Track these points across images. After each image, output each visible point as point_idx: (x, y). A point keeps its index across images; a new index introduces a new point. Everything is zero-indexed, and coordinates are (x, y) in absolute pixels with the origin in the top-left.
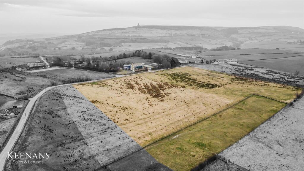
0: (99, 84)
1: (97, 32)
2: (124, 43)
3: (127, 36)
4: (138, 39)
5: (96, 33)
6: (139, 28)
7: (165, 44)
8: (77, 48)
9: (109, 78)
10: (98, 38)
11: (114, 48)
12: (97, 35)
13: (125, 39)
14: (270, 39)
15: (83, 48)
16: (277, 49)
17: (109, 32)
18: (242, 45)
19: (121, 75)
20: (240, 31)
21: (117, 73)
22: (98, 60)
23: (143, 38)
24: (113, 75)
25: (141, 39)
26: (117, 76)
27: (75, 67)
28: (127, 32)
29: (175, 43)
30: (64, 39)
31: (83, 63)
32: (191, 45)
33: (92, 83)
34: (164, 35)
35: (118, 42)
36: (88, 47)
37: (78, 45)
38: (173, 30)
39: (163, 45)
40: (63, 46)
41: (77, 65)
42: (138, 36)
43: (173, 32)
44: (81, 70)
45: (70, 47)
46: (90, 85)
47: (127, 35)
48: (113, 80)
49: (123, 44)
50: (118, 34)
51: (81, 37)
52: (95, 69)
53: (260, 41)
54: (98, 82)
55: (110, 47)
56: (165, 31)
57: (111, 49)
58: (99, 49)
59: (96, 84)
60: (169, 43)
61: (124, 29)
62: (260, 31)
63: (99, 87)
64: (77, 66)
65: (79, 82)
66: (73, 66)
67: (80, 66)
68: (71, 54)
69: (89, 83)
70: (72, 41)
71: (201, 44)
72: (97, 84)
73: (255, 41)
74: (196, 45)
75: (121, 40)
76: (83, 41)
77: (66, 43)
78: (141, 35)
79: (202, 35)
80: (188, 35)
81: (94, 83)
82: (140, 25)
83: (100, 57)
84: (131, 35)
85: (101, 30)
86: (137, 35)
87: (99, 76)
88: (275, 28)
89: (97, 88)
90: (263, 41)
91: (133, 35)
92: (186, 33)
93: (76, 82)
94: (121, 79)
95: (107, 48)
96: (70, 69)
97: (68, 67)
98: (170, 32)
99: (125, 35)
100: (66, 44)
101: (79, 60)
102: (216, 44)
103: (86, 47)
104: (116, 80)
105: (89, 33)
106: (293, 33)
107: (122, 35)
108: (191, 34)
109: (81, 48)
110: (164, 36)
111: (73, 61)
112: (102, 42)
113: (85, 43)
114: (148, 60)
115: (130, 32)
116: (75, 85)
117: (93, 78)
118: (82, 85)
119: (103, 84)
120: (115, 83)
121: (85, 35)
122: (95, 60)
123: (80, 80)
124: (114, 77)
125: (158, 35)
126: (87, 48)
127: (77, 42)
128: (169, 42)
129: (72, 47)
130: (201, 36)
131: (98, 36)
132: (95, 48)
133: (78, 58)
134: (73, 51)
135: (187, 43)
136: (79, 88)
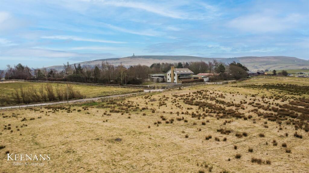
0: (109, 105)
6: (134, 58)
19: (154, 88)
20: (241, 61)
21: (144, 86)
28: (121, 62)
33: (85, 104)
61: (118, 59)
63: (112, 114)
69: (76, 105)
72: (103, 107)
81: (92, 104)
82: (135, 55)
85: (93, 61)
86: (133, 65)
89: (106, 117)
94: (163, 94)
97: (36, 79)
104: (152, 97)
115: (124, 62)
116: (28, 108)
119: (119, 105)
120: (155, 103)
124: (140, 92)
136: (34, 119)
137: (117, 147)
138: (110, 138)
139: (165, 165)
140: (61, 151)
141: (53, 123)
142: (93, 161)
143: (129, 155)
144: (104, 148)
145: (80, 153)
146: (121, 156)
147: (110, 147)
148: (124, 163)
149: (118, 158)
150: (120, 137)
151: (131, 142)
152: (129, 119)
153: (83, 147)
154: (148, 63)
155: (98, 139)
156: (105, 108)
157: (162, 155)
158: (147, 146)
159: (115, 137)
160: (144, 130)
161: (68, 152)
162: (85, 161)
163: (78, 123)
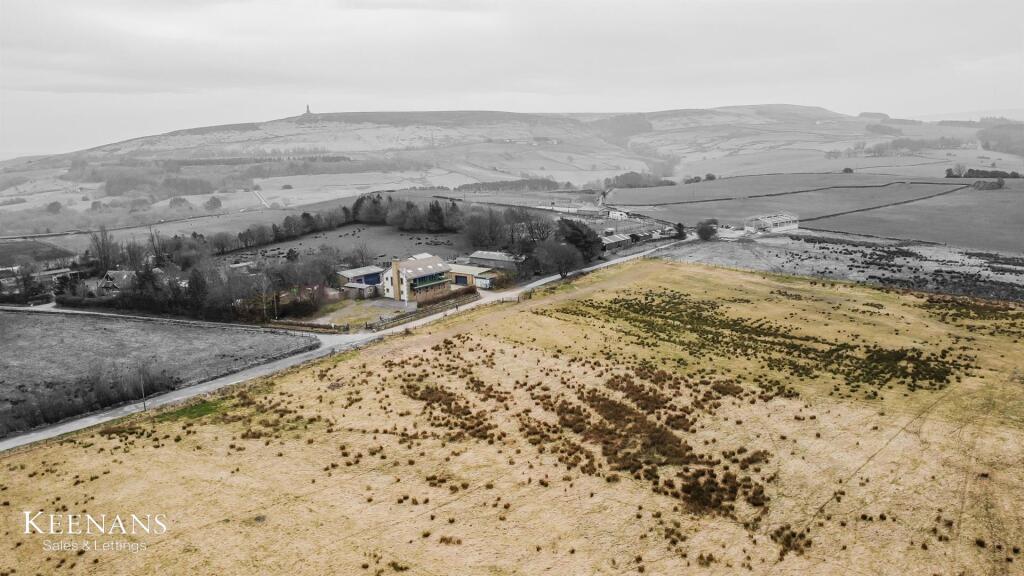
0: (239, 412)
1: (151, 140)
2: (263, 177)
3: (269, 151)
4: (313, 160)
5: (146, 147)
6: (310, 121)
7: (417, 175)
8: (71, 202)
9: (283, 356)
10: (156, 162)
11: (225, 198)
12: (149, 153)
13: (265, 161)
14: (760, 146)
15: (95, 205)
16: (848, 171)
17: (197, 139)
18: (678, 168)
19: (346, 329)
20: (656, 124)
21: (321, 321)
22: (185, 254)
23: (331, 155)
24: (300, 337)
25: (326, 159)
26: (328, 341)
27: (62, 303)
28: (267, 138)
29: (451, 172)
30: (15, 171)
31: (110, 273)
32: (509, 173)
33: (184, 413)
34: (406, 144)
35: (237, 173)
36: (118, 198)
37: (74, 192)
38: (437, 124)
39: (412, 180)
40: (8, 199)
41: (73, 288)
42: (311, 152)
43: (439, 133)
44: (99, 317)
45: (38, 201)
46: (177, 428)
47: (268, 148)
48: (317, 370)
49: (257, 181)
50: (233, 147)
51: (84, 163)
52: (184, 304)
53: (733, 152)
54: (224, 394)
55: (210, 196)
56: (407, 129)
57: (215, 203)
58: (163, 205)
59: (214, 422)
60: (434, 171)
61: (253, 127)
62: (719, 120)
63: (247, 444)
64: (74, 294)
65: (91, 408)
66: (52, 293)
67: (91, 295)
68: (45, 229)
69: (165, 418)
70: (47, 178)
71: (542, 169)
72: (225, 419)
73: (717, 154)
74: (527, 176)
75: (248, 166)
76: (95, 177)
77: (21, 188)
78: (320, 145)
79: (537, 139)
80: (490, 141)
81: (198, 409)
82: (313, 111)
83: (194, 235)
84: (282, 148)
85: (164, 135)
86: (307, 146)
87: (217, 352)
88: (760, 111)
89: (236, 458)
90: (741, 152)
91: (291, 146)
92: (480, 136)
93: (74, 413)
94: (363, 358)
95: (197, 201)
96: (31, 312)
97: (22, 300)
98: (426, 132)
99: (261, 147)
100: (22, 190)
101: (82, 259)
102: (594, 168)
103: (106, 200)
104: (336, 373)
105: (115, 147)
106: (818, 123)
107: (251, 149)
108: (499, 138)
109: (88, 205)
110: (408, 149)
111: (52, 265)
112: (174, 176)
113: (103, 184)
114: (431, 238)
115: (277, 137)
116: (63, 440)
117: (185, 367)
118: (119, 432)
119: (261, 409)
120: (340, 396)
121: (100, 154)
122: (170, 253)
123: (100, 396)
124: (311, 348)
125: (389, 146)
126: (114, 205)
127: (70, 183)
128: (430, 167)
129: (48, 203)
130: (535, 144)
131: (154, 157)
132: (145, 201)
133: (79, 245)
134: (50, 218)
135: (495, 169)
136: (97, 478)
137: (258, 534)
138: (246, 516)
139: (323, 558)
140: (176, 550)
141: (140, 486)
142: (227, 563)
143: (276, 547)
144: (240, 538)
145: (205, 550)
146: (265, 550)
147: (247, 536)
148: (269, 561)
149: (260, 554)
150: (263, 513)
151: (279, 522)
152: (280, 458)
153: (209, 540)
154: (359, 138)
155: (228, 521)
156: (229, 422)
157: (322, 543)
158: (304, 527)
159: (255, 514)
160: (305, 490)
161: (189, 551)
162: (215, 564)
163: (186, 482)
